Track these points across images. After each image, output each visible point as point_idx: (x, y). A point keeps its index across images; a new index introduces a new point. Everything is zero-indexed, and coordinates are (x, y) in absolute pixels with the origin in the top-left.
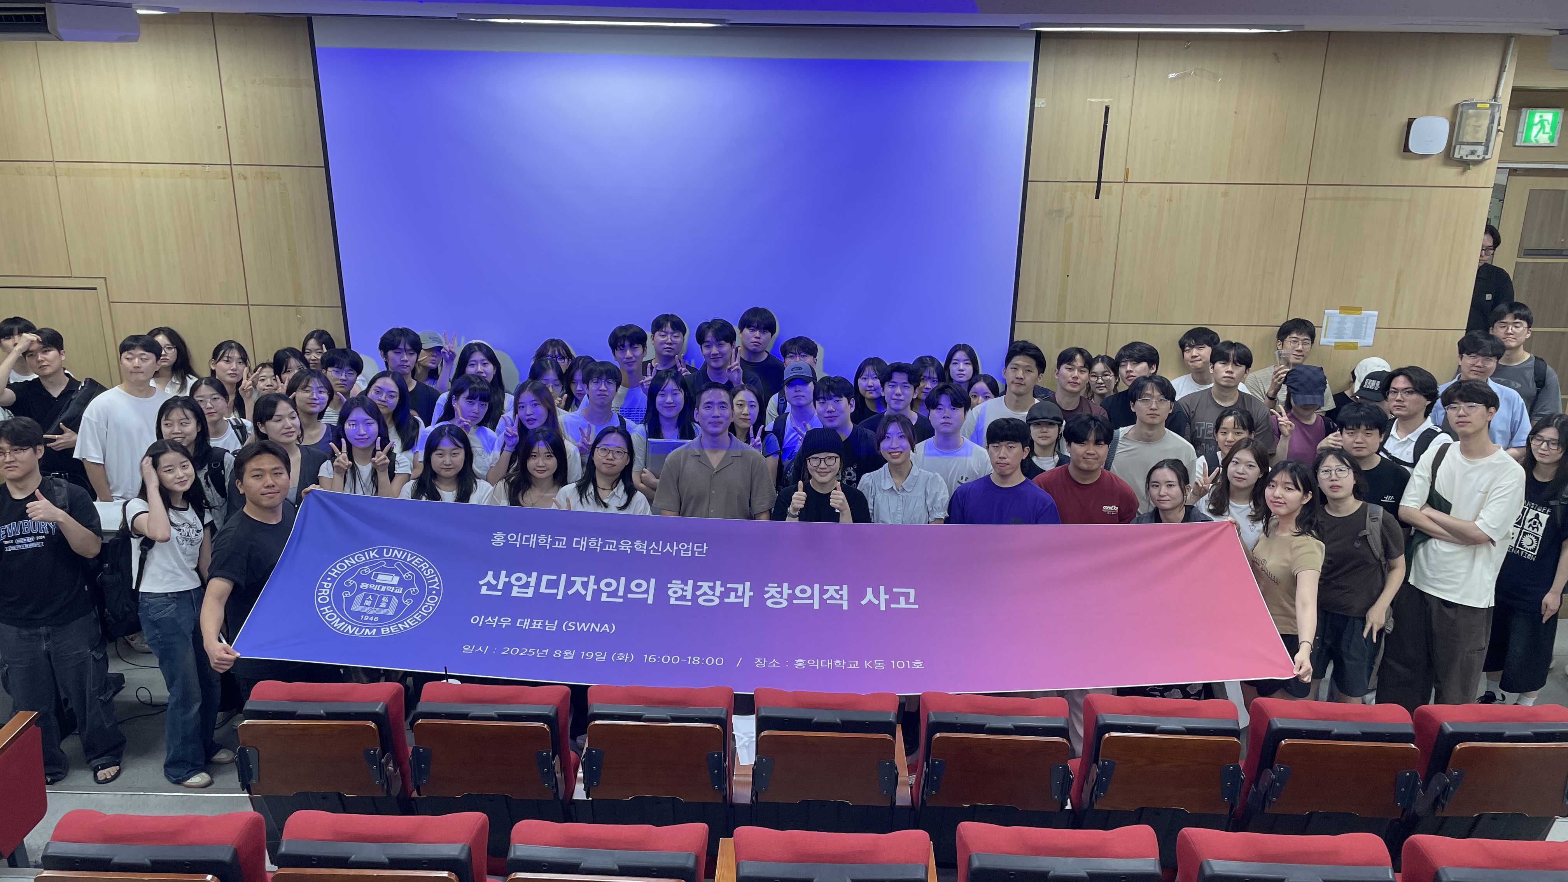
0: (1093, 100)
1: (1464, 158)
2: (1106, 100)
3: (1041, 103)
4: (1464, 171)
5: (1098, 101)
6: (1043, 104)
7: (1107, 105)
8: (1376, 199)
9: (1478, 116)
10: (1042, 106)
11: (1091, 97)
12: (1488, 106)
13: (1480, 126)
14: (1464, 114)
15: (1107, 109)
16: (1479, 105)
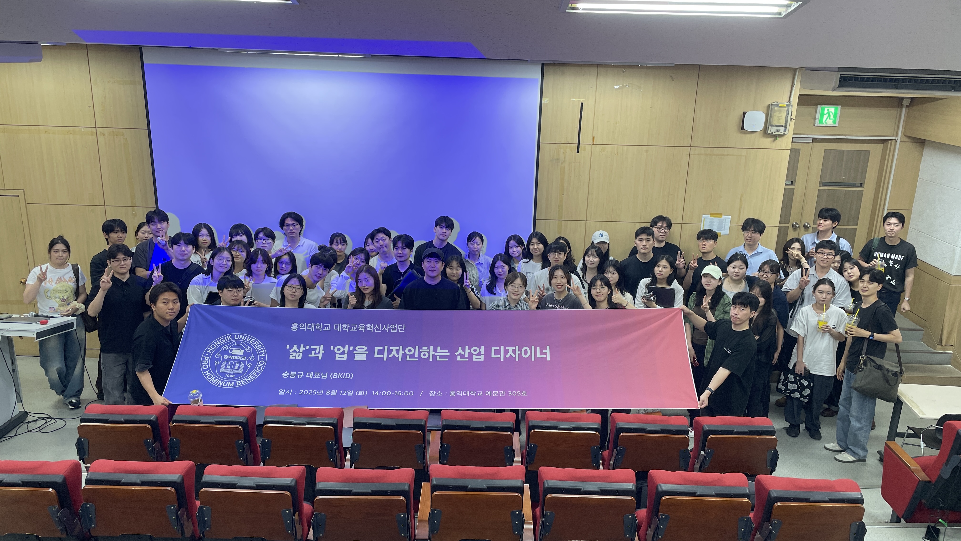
0: (574, 100)
1: (774, 133)
2: (581, 100)
3: (546, 101)
4: (774, 140)
5: (577, 101)
6: (547, 101)
7: (582, 102)
8: (728, 155)
9: (780, 111)
10: (547, 102)
11: (573, 98)
12: (785, 105)
13: (781, 117)
14: (773, 110)
15: (582, 104)
16: (780, 105)
